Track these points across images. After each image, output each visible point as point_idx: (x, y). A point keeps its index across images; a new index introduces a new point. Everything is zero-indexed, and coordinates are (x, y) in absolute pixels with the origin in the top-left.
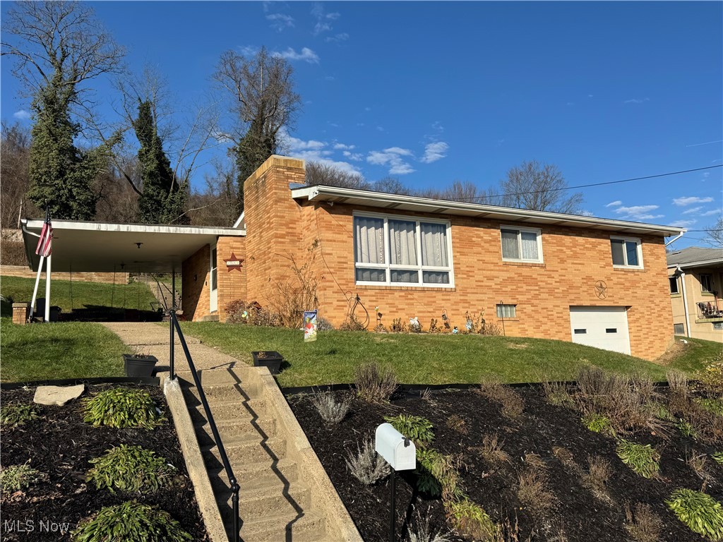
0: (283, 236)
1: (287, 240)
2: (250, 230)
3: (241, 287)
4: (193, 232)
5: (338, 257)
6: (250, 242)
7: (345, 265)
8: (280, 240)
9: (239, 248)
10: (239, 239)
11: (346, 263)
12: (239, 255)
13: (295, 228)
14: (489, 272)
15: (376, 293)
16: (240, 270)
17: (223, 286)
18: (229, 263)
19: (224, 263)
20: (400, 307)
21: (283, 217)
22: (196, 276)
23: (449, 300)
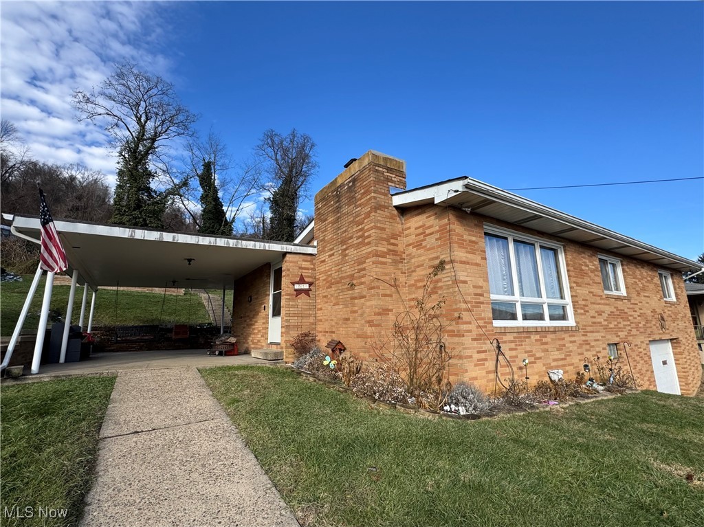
0: (383, 255)
1: (388, 260)
2: (324, 247)
3: (310, 315)
4: (257, 248)
5: (474, 287)
6: (324, 261)
7: (482, 299)
8: (381, 259)
9: (308, 269)
10: (309, 258)
11: (482, 295)
12: (308, 277)
13: (397, 245)
14: (598, 306)
15: (514, 338)
16: (308, 295)
17: (289, 315)
18: (297, 287)
19: (291, 286)
20: (538, 355)
21: (384, 229)
22: (251, 297)
23: (575, 342)
